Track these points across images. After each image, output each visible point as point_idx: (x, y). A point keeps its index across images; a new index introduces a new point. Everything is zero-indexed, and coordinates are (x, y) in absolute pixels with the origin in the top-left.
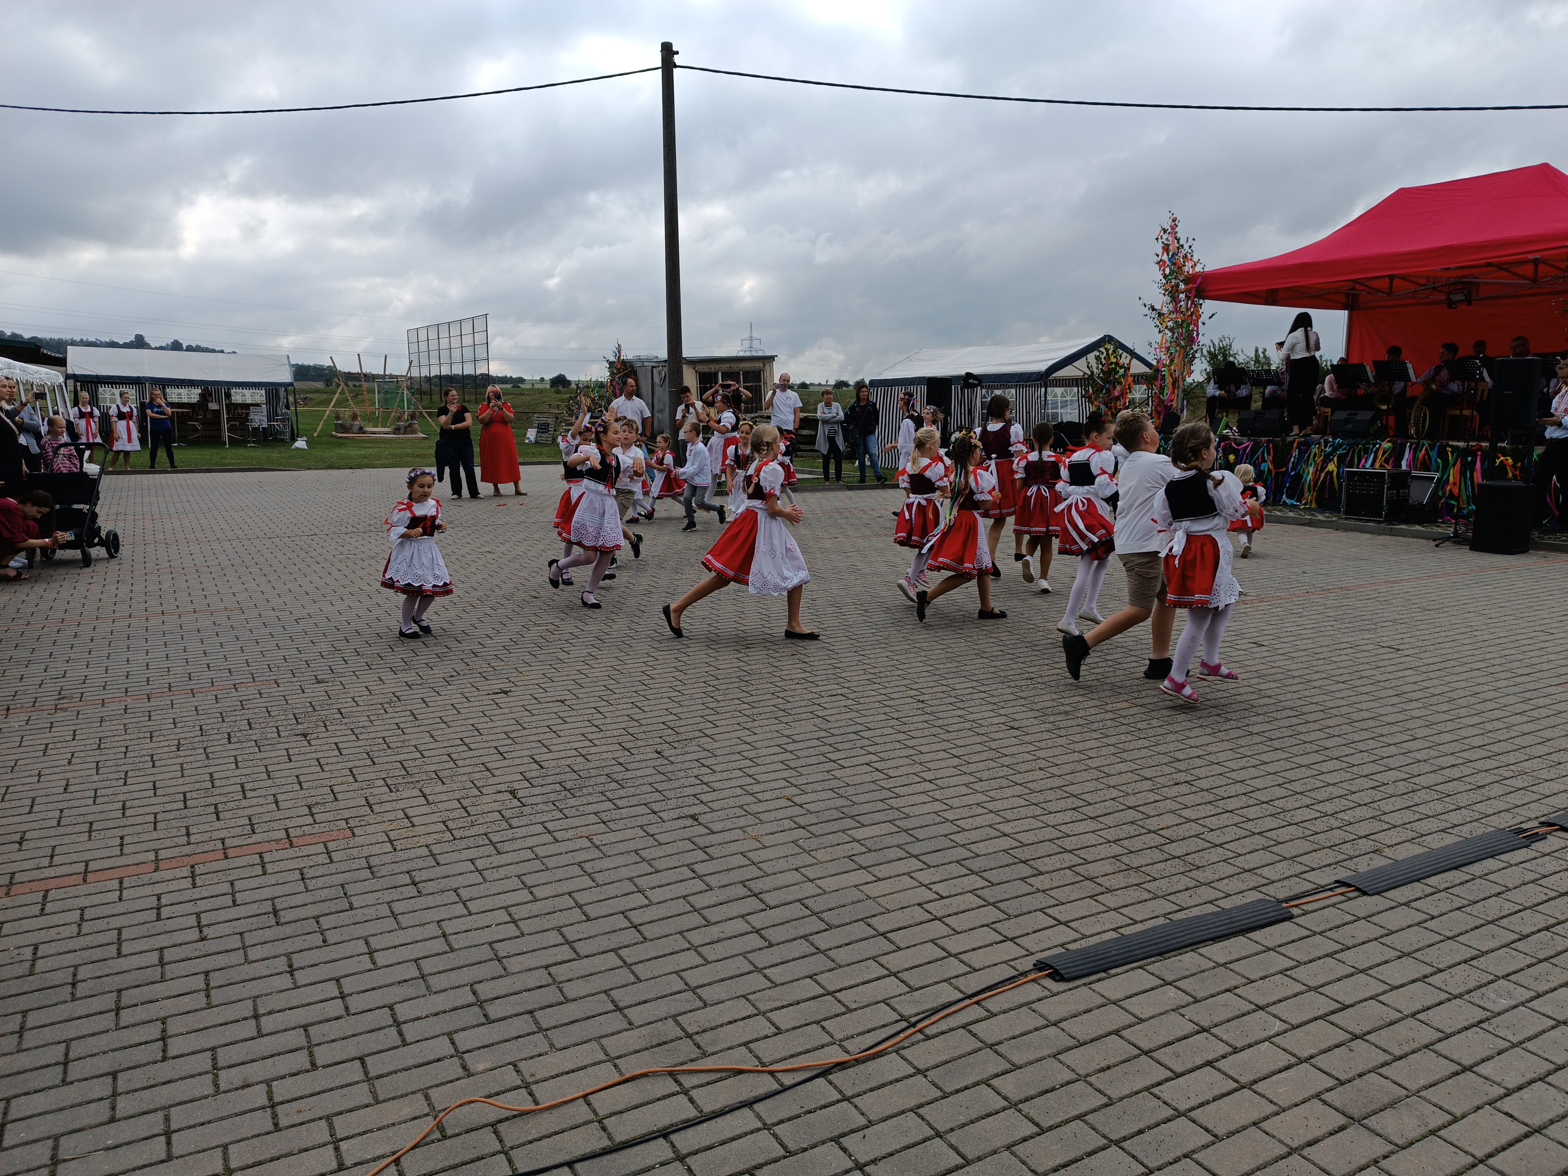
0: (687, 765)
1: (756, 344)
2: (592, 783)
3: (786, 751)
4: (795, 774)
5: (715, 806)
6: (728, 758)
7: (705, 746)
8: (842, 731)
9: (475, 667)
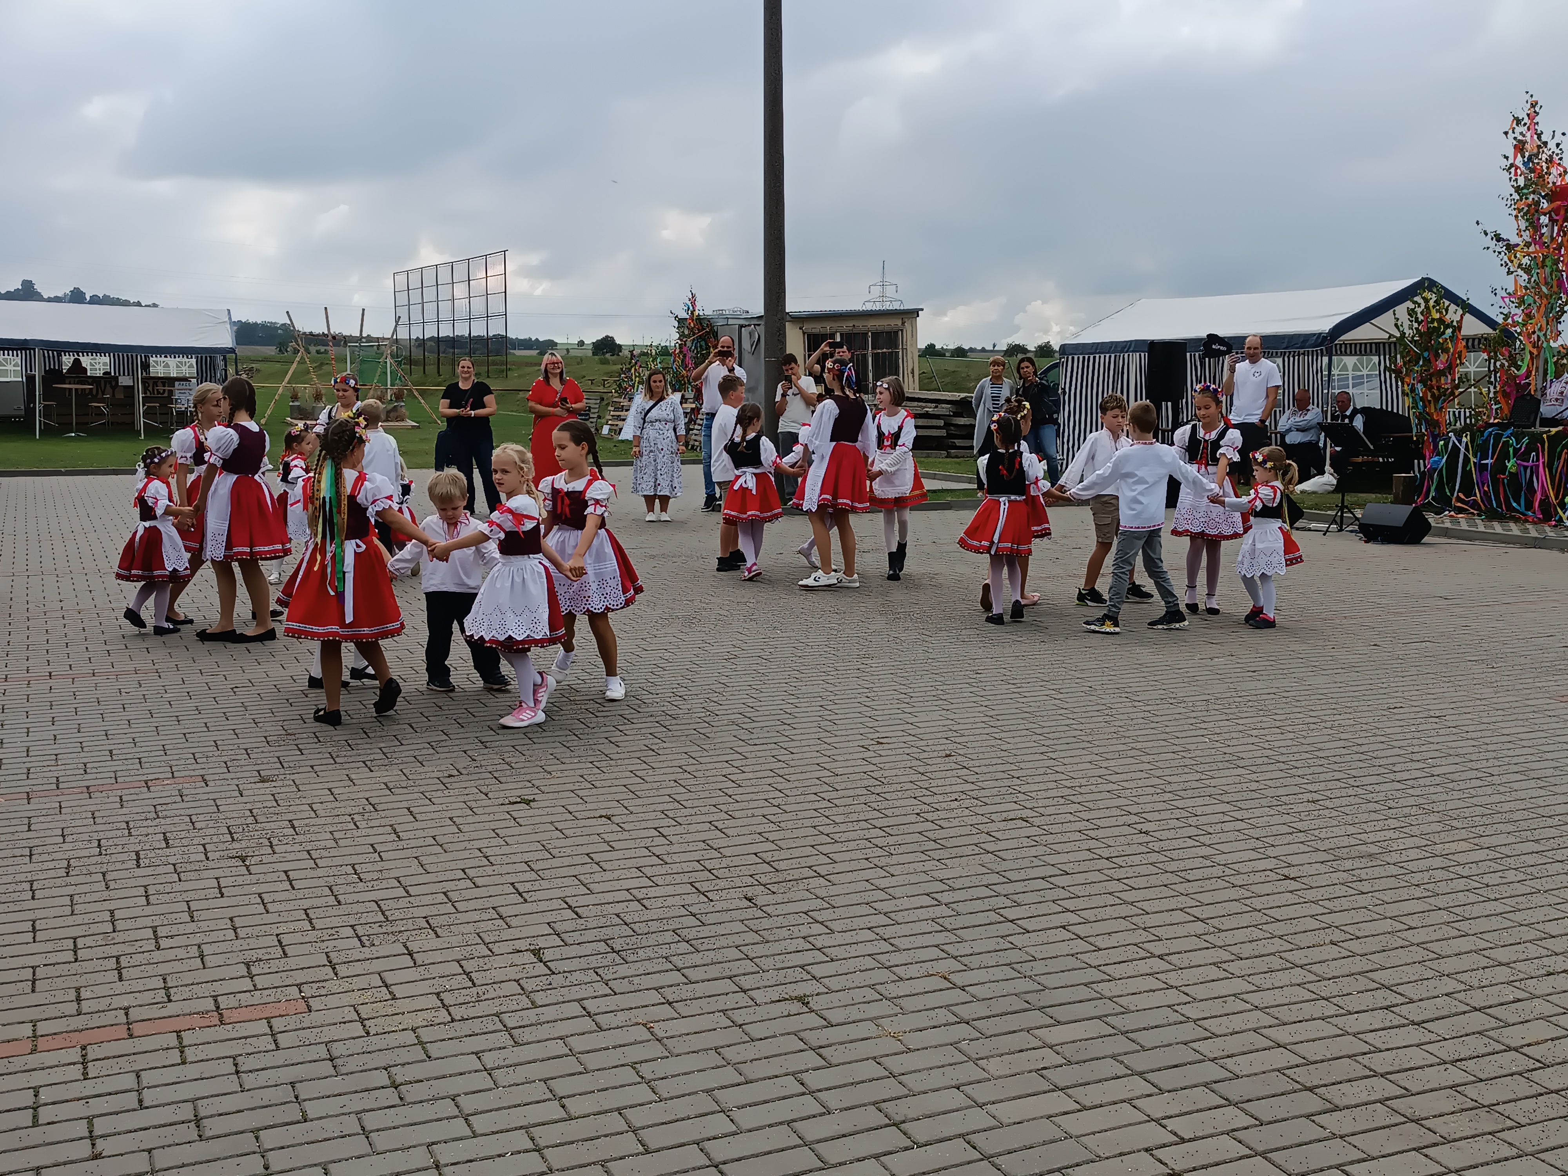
0: (793, 919)
2: (652, 940)
3: (940, 903)
4: (954, 938)
5: (833, 984)
6: (851, 912)
8: (1023, 875)
9: (483, 763)
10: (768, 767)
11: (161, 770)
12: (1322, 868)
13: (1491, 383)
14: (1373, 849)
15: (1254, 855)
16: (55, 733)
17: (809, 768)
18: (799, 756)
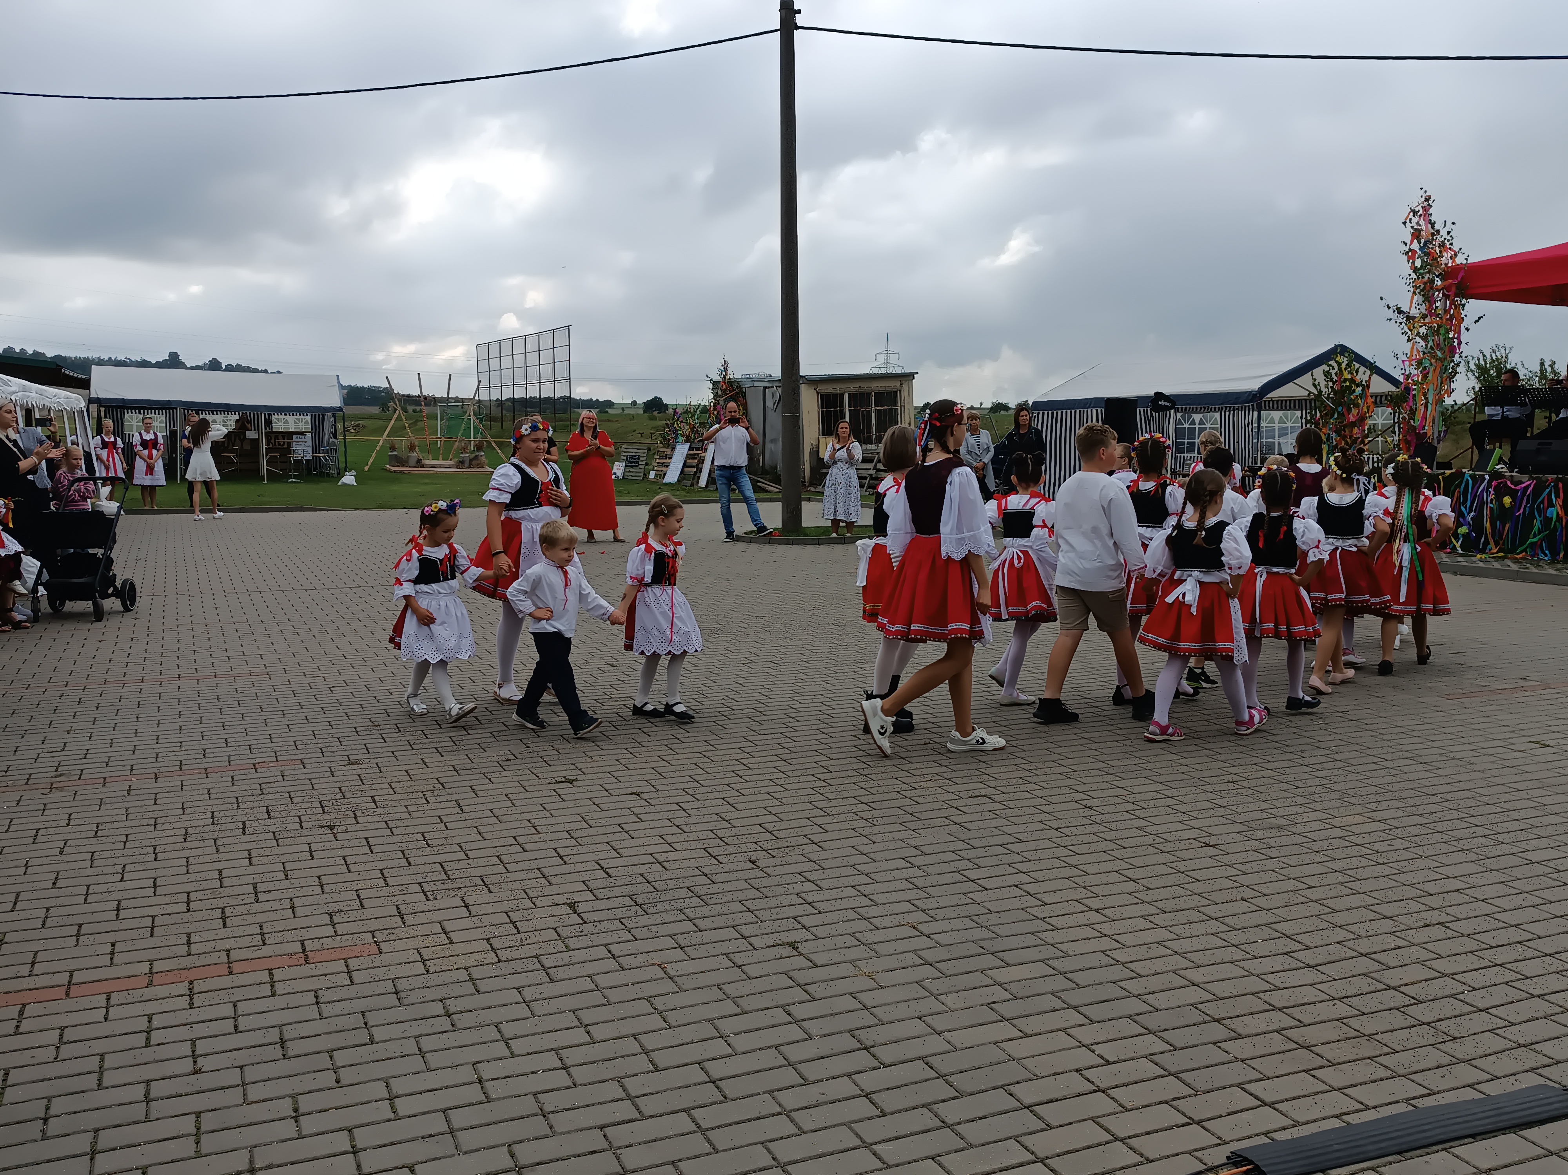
0: (788, 879)
1: (893, 359)
2: (669, 895)
3: (913, 866)
4: (923, 895)
5: (820, 932)
6: (837, 873)
7: (810, 856)
8: (985, 842)
9: (536, 749)
10: (773, 752)
11: (267, 754)
12: (1238, 837)
13: (1395, 433)
14: (1282, 822)
15: (1181, 826)
16: (181, 724)
17: (808, 754)
18: (800, 744)
